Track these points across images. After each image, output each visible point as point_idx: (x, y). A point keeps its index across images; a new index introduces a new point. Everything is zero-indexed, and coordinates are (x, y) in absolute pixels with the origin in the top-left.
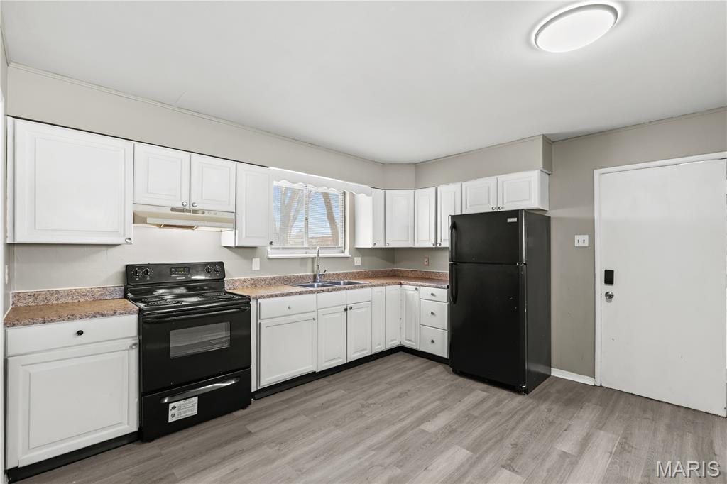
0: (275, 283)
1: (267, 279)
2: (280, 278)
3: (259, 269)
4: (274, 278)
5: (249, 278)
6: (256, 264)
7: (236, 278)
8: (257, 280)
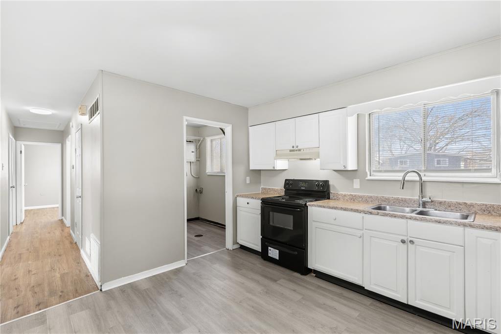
0: (372, 201)
1: (364, 196)
2: (377, 197)
3: (359, 188)
4: (371, 197)
5: (349, 193)
6: (357, 184)
7: (340, 193)
8: (355, 196)
